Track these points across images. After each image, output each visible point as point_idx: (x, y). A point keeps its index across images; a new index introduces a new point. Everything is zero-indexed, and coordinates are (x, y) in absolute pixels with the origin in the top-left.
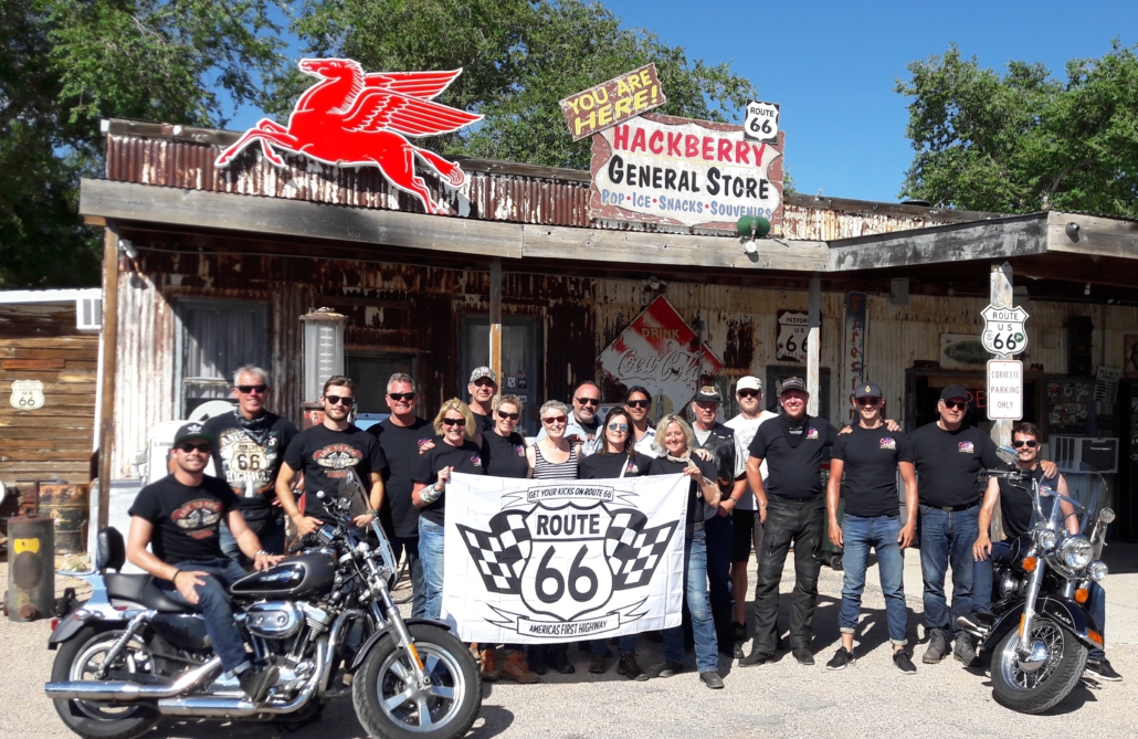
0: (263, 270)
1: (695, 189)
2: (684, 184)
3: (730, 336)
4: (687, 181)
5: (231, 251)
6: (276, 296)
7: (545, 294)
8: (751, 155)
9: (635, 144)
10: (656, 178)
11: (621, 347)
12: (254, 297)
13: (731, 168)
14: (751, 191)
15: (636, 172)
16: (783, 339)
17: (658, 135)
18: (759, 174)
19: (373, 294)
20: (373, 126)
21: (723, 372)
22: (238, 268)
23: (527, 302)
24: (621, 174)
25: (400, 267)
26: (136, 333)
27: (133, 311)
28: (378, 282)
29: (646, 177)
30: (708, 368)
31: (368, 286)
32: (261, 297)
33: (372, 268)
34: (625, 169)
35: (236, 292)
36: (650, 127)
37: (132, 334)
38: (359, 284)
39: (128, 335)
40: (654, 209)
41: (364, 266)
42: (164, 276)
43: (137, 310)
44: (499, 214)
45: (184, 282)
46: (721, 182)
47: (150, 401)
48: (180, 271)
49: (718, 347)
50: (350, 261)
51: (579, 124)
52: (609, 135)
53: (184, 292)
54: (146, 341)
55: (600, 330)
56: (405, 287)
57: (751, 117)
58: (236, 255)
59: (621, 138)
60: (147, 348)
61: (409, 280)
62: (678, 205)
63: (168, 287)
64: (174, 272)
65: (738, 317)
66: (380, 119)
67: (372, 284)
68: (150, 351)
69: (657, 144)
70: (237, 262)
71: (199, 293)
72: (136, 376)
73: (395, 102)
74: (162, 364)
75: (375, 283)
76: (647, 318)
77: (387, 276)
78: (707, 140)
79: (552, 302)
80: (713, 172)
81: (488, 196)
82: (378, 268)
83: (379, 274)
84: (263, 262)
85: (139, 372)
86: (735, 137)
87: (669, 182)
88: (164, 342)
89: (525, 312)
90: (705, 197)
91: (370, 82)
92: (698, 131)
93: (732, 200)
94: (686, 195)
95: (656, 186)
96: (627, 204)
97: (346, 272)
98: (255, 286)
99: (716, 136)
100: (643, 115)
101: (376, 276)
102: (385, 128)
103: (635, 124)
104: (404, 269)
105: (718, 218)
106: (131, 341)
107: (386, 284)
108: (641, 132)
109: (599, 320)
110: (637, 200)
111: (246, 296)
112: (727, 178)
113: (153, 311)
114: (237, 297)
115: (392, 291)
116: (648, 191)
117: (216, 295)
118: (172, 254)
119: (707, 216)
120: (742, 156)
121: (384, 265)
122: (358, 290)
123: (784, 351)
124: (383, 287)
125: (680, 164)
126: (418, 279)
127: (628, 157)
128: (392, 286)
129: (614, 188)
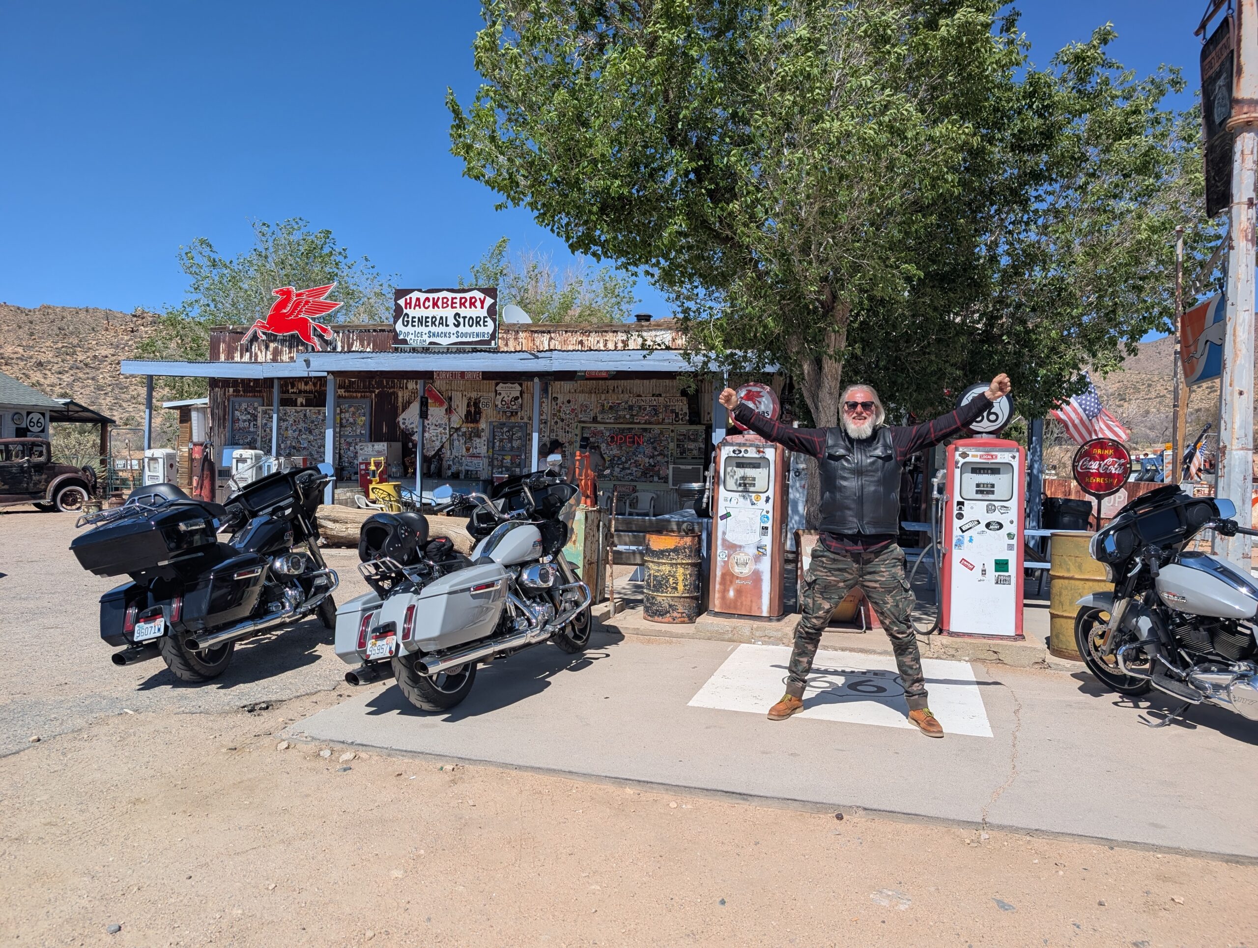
1: (447, 325)
2: (441, 323)
3: (468, 406)
4: (443, 322)
6: (265, 394)
7: (373, 387)
8: (478, 304)
9: (416, 305)
10: (426, 322)
12: (257, 396)
14: (478, 323)
15: (416, 320)
18: (482, 313)
19: (300, 392)
20: (297, 316)
21: (464, 425)
22: (252, 384)
23: (364, 392)
24: (408, 322)
26: (218, 414)
28: (302, 387)
31: (298, 388)
32: (260, 396)
34: (410, 319)
35: (251, 394)
36: (422, 297)
37: (216, 414)
38: (295, 388)
40: (426, 338)
42: (227, 389)
44: (354, 349)
45: (234, 391)
46: (461, 320)
48: (232, 387)
49: (462, 410)
53: (234, 396)
54: (221, 417)
55: (400, 404)
56: (313, 388)
60: (221, 420)
61: (315, 385)
62: (438, 335)
63: (228, 393)
64: (230, 387)
65: (474, 395)
66: (300, 311)
67: (300, 387)
69: (427, 304)
70: (252, 381)
71: (238, 396)
72: (218, 432)
73: (307, 302)
74: (225, 426)
77: (307, 383)
78: (453, 299)
79: (377, 391)
81: (348, 341)
83: (303, 383)
85: (219, 430)
88: (226, 417)
89: (364, 397)
90: (452, 329)
91: (298, 295)
93: (468, 329)
95: (427, 326)
96: (411, 337)
97: (290, 383)
98: (257, 391)
99: (458, 296)
102: (302, 316)
104: (313, 380)
106: (216, 417)
107: (306, 387)
108: (418, 299)
109: (400, 400)
110: (416, 334)
111: (254, 396)
112: (464, 318)
114: (252, 396)
115: (308, 390)
116: (423, 329)
117: (244, 396)
119: (454, 339)
120: (472, 304)
122: (295, 391)
124: (304, 389)
125: (438, 312)
127: (411, 312)
128: (308, 388)
129: (405, 330)
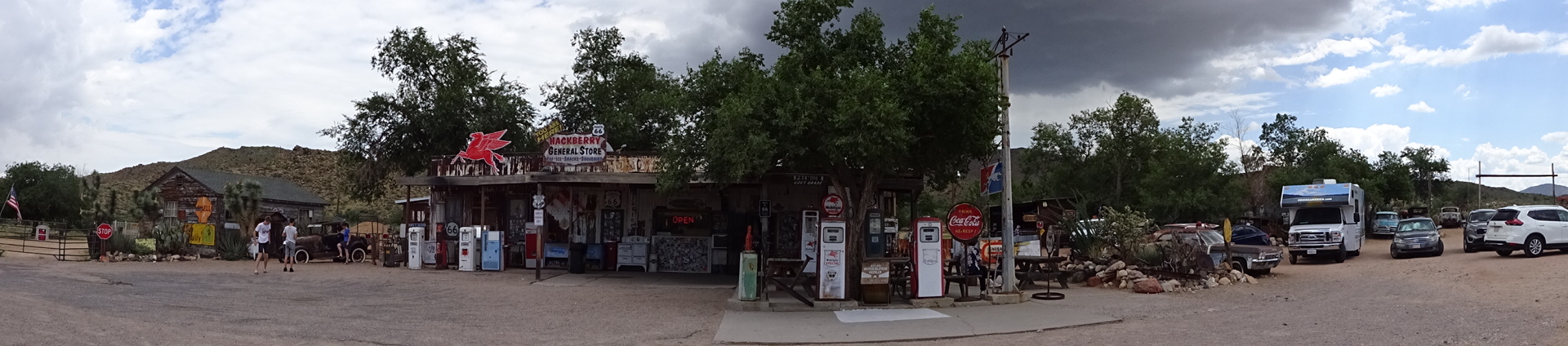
1: (576, 154)
2: (572, 152)
8: (595, 141)
9: (557, 142)
10: (563, 152)
11: (552, 205)
13: (589, 146)
14: (595, 152)
15: (557, 150)
16: (607, 200)
17: (564, 138)
18: (597, 146)
21: (586, 211)
24: (552, 151)
29: (560, 151)
30: (580, 210)
36: (561, 137)
40: (563, 161)
44: (518, 167)
46: (585, 151)
49: (584, 203)
51: (539, 139)
52: (548, 141)
57: (595, 129)
59: (552, 141)
62: (571, 159)
65: (592, 193)
69: (564, 141)
73: (490, 141)
76: (561, 195)
78: (580, 138)
80: (582, 147)
86: (590, 136)
87: (568, 152)
90: (580, 156)
91: (485, 137)
92: (577, 136)
93: (589, 156)
94: (573, 156)
95: (563, 154)
96: (554, 161)
99: (583, 136)
100: (559, 133)
102: (487, 149)
103: (556, 136)
105: (584, 162)
108: (558, 139)
110: (557, 159)
112: (587, 149)
116: (561, 156)
119: (580, 161)
120: (592, 142)
123: (607, 204)
125: (572, 147)
127: (553, 146)
128: (490, 190)
129: (551, 156)
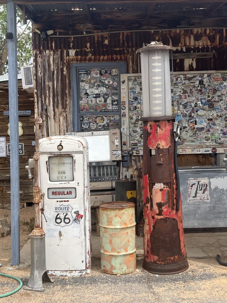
0: (121, 42)
5: (102, 32)
6: (130, 58)
12: (117, 59)
19: (189, 50)
22: (106, 42)
25: (205, 30)
26: (51, 87)
27: (49, 74)
28: (192, 42)
31: (185, 45)
32: (121, 59)
33: (188, 33)
35: (106, 57)
37: (49, 88)
38: (180, 44)
39: (47, 88)
41: (183, 32)
42: (65, 51)
43: (52, 73)
45: (77, 54)
47: (62, 127)
48: (74, 48)
50: (173, 30)
53: (77, 60)
54: (57, 92)
56: (209, 43)
58: (105, 34)
60: (58, 96)
61: (212, 39)
63: (68, 57)
64: (70, 48)
67: (188, 44)
68: (59, 98)
70: (106, 38)
71: (85, 60)
72: (52, 113)
74: (66, 105)
75: (190, 43)
77: (197, 38)
82: (192, 33)
83: (192, 37)
84: (121, 37)
85: (54, 110)
88: (67, 92)
97: (171, 37)
101: (190, 38)
104: (208, 32)
106: (49, 92)
107: (197, 43)
111: (112, 60)
113: (60, 73)
114: (107, 60)
115: (200, 47)
117: (95, 60)
118: (69, 38)
121: (195, 31)
122: (179, 48)
124: (195, 45)
126: (218, 37)
128: (200, 44)
